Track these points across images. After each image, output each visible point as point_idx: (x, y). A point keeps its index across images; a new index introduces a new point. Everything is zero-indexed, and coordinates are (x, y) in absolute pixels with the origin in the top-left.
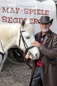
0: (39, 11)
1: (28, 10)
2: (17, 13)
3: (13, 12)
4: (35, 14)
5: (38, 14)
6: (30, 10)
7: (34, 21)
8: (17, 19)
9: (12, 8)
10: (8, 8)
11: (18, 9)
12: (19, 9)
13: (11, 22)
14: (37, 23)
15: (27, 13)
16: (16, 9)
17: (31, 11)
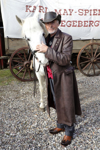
0: (95, 11)
1: (83, 10)
2: (70, 15)
3: (66, 14)
4: (91, 15)
5: (94, 15)
6: (85, 10)
7: (90, 24)
8: (71, 22)
9: (65, 10)
10: (60, 10)
11: (71, 11)
12: (73, 10)
13: (64, 26)
14: (93, 26)
15: (82, 14)
16: (70, 10)
17: (87, 11)
